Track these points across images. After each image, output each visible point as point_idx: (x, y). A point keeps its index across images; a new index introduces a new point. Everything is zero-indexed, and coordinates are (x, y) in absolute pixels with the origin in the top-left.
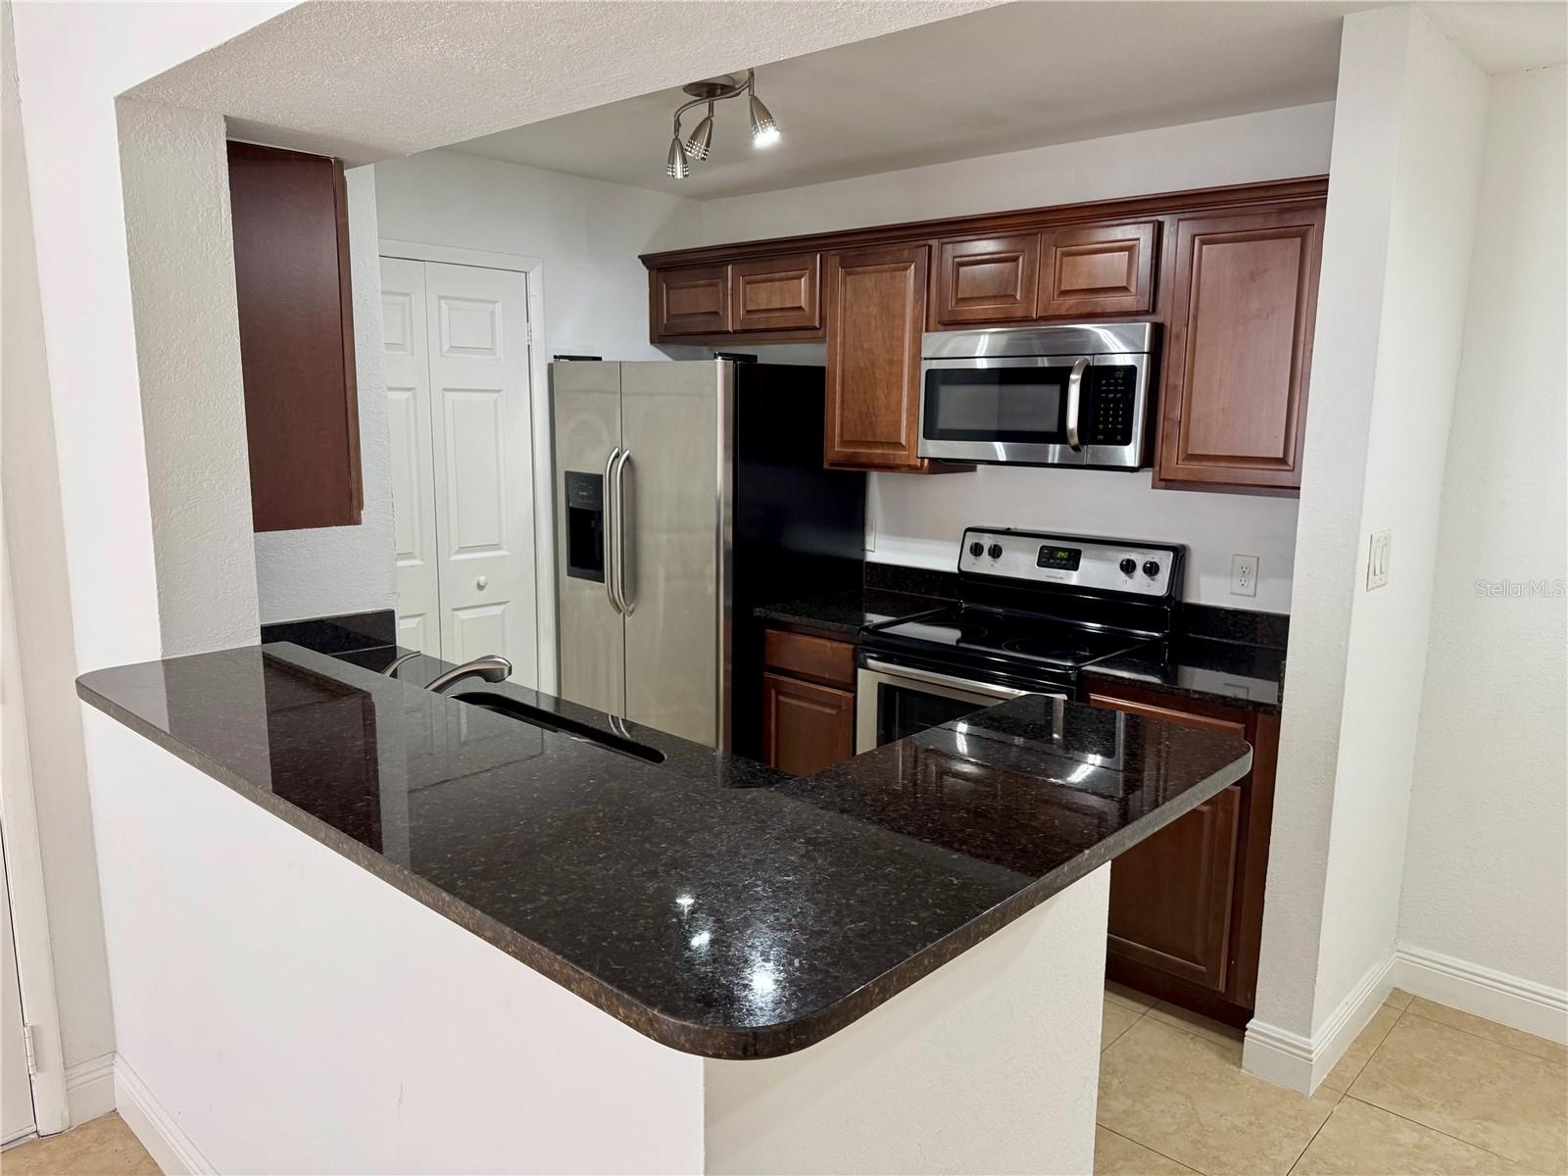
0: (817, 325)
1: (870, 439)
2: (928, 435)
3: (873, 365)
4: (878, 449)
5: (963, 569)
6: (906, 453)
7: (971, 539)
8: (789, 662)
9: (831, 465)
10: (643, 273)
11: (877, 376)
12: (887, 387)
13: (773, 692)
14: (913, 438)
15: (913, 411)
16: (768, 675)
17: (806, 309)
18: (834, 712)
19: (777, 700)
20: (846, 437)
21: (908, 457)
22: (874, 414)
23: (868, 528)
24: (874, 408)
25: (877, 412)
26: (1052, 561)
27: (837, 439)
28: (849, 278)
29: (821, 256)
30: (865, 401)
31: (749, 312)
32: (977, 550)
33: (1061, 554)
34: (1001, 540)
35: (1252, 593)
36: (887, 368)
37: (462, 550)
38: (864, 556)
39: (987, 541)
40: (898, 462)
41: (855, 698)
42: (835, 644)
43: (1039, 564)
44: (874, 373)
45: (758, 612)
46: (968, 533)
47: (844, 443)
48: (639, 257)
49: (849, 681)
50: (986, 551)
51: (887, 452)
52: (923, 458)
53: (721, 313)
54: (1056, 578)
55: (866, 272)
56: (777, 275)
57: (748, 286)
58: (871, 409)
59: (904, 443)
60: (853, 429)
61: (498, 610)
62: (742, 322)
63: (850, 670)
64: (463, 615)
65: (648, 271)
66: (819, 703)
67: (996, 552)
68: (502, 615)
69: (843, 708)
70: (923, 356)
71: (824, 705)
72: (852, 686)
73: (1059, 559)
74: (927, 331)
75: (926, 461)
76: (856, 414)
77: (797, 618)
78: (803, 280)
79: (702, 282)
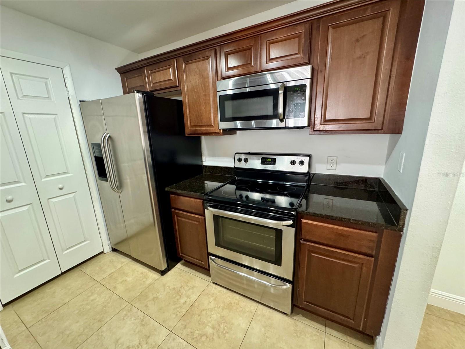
0: (178, 85)
1: (200, 124)
2: (222, 121)
3: (199, 97)
4: (204, 127)
5: (236, 166)
6: (214, 128)
7: (238, 156)
8: (180, 206)
9: (188, 134)
10: (119, 75)
11: (201, 101)
12: (205, 105)
13: (176, 216)
14: (216, 122)
15: (215, 112)
16: (173, 210)
17: (173, 80)
18: (197, 223)
19: (178, 219)
20: (192, 124)
21: (215, 129)
22: (201, 115)
23: (203, 155)
24: (201, 113)
25: (202, 114)
26: (266, 162)
27: (189, 125)
28: (187, 66)
29: (176, 60)
30: (197, 110)
31: (154, 83)
32: (240, 160)
33: (269, 160)
34: (248, 156)
35: (335, 169)
36: (204, 98)
37: (47, 176)
38: (202, 163)
39: (243, 157)
40: (211, 132)
41: (205, 219)
42: (196, 200)
43: (262, 163)
44: (199, 100)
45: (167, 189)
46: (236, 155)
47: (192, 126)
48: (115, 69)
49: (202, 213)
50: (243, 160)
51: (207, 128)
52: (220, 129)
53: (145, 85)
54: (268, 168)
55: (193, 63)
56: (161, 69)
57: (152, 74)
58: (200, 114)
59: (213, 125)
60: (194, 121)
61: (72, 195)
62: (152, 87)
63: (202, 209)
64: (54, 200)
65: (120, 74)
66: (192, 220)
67: (246, 161)
68: (74, 197)
69: (201, 222)
70: (217, 90)
71: (194, 221)
72: (203, 215)
73: (268, 161)
74: (217, 81)
75: (221, 130)
76: (195, 115)
77: (181, 191)
78: (171, 69)
79: (137, 75)
